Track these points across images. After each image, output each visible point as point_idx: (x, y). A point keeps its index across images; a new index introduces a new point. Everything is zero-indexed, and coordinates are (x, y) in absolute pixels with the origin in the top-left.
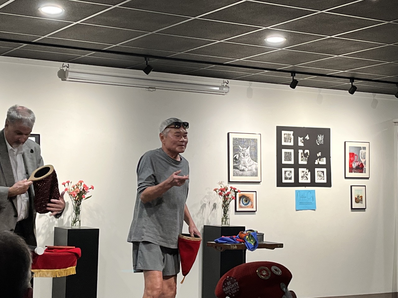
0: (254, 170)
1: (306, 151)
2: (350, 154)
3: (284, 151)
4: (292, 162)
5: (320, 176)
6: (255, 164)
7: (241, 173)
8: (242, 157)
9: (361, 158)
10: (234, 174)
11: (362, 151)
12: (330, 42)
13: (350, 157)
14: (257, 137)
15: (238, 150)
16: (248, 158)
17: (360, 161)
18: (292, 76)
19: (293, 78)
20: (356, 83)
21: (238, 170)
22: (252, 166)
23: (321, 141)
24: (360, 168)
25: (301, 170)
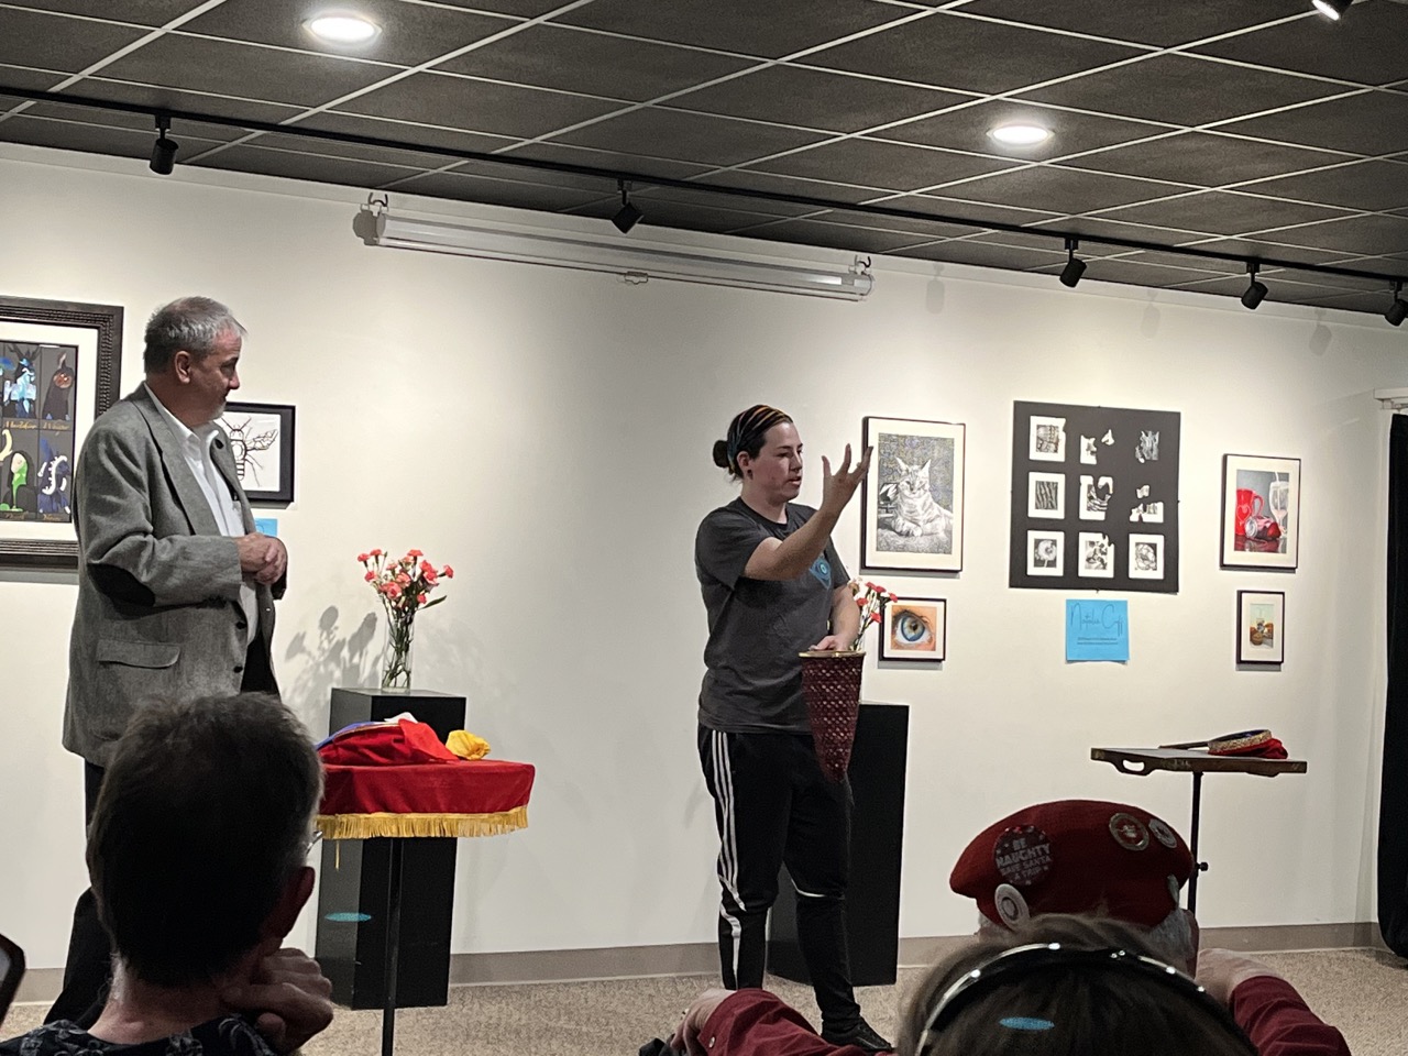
0: (942, 535)
1: (1103, 481)
2: (1239, 492)
3: (1034, 477)
4: (1059, 513)
5: (1145, 558)
6: (945, 516)
7: (901, 541)
8: (907, 492)
9: (1272, 507)
10: (879, 543)
11: (1276, 485)
12: (1192, 144)
13: (1239, 502)
14: (954, 433)
15: (894, 470)
16: (924, 498)
17: (1270, 515)
18: (1067, 246)
19: (1071, 254)
20: (1265, 275)
21: (893, 533)
22: (934, 523)
23: (1152, 450)
24: (1270, 538)
25: (1084, 537)
